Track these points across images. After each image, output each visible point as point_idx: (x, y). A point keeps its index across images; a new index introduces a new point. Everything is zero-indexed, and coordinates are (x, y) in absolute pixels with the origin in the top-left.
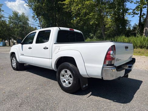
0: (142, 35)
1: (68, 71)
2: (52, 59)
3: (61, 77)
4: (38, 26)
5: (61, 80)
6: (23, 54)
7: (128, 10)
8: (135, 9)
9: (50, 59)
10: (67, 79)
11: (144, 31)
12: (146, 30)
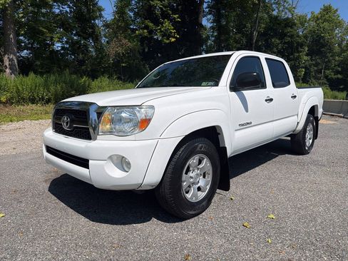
12: (11, 60)
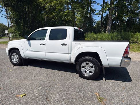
0: (105, 32)
1: (89, 63)
2: (71, 54)
3: (82, 68)
4: (5, 18)
5: (82, 71)
6: (32, 50)
7: (95, 10)
8: (100, 11)
9: (68, 54)
10: (88, 69)
11: (107, 29)
12: (108, 28)
